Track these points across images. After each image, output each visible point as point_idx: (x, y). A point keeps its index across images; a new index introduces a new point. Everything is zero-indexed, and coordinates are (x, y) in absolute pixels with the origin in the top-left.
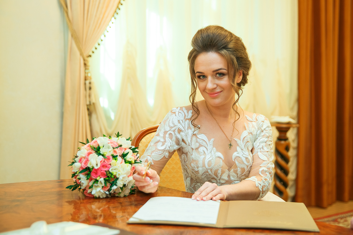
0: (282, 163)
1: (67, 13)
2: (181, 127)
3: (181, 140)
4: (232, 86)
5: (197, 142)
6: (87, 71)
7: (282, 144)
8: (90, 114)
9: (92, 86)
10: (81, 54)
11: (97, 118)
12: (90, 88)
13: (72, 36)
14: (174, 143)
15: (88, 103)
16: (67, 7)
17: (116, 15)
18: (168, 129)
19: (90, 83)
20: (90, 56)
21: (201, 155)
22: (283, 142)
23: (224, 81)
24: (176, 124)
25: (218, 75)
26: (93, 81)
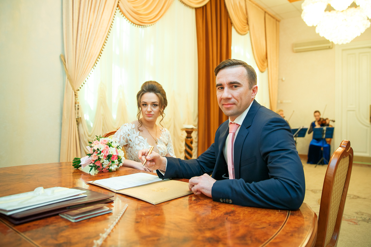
0: (189, 150)
1: (65, 65)
2: (130, 133)
3: (129, 140)
4: (160, 111)
5: (138, 140)
6: (76, 99)
7: (188, 140)
8: (78, 124)
9: (79, 107)
10: (73, 89)
11: (82, 126)
12: (78, 109)
13: (68, 78)
14: (125, 142)
15: (77, 117)
16: (65, 61)
17: (94, 67)
18: (122, 134)
19: (78, 106)
20: (79, 90)
21: (141, 147)
22: (189, 139)
23: (156, 109)
24: (127, 132)
25: (153, 105)
26: (79, 105)
